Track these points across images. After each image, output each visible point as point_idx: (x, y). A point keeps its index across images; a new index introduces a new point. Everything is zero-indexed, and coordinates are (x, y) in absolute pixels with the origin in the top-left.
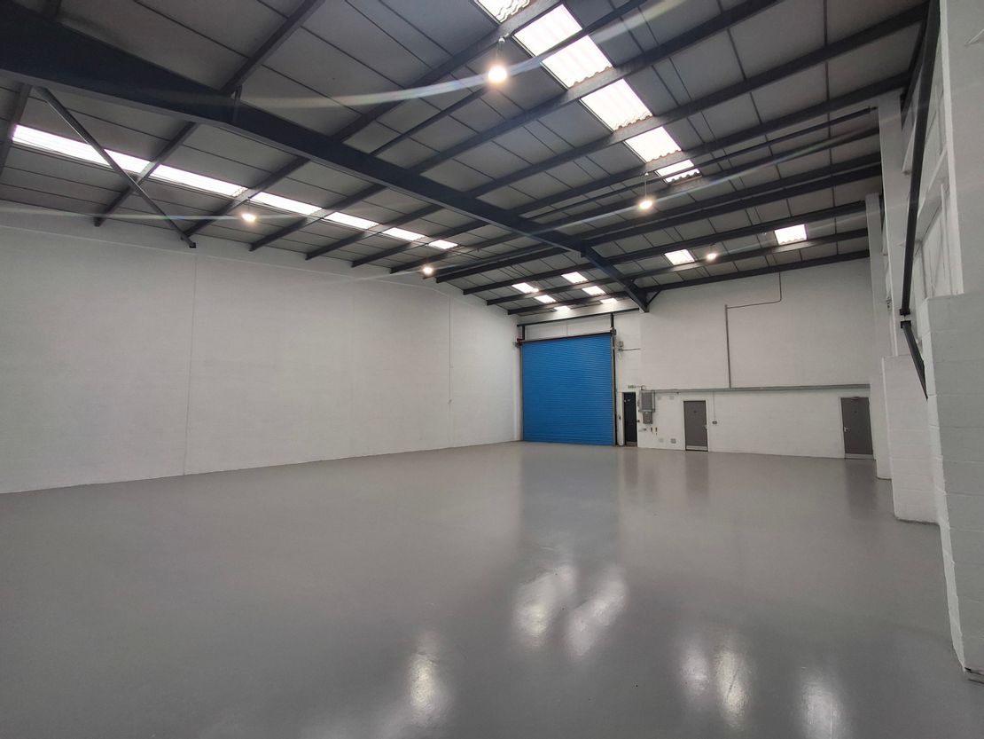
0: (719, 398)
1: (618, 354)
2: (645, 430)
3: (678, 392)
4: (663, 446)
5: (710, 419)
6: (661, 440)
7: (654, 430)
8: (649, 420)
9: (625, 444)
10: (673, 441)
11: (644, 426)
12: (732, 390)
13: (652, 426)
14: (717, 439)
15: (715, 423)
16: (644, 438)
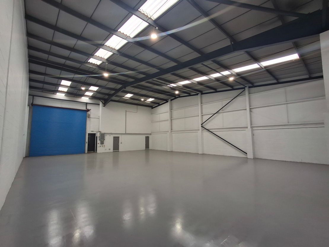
0: (123, 136)
1: (88, 119)
2: (101, 146)
3: (112, 134)
4: (106, 151)
5: (120, 142)
6: (106, 150)
7: (104, 146)
8: (102, 143)
9: (88, 153)
10: (110, 149)
11: (100, 145)
12: (126, 134)
13: (103, 145)
14: (121, 148)
15: (121, 143)
16: (100, 149)
